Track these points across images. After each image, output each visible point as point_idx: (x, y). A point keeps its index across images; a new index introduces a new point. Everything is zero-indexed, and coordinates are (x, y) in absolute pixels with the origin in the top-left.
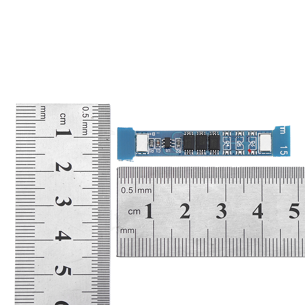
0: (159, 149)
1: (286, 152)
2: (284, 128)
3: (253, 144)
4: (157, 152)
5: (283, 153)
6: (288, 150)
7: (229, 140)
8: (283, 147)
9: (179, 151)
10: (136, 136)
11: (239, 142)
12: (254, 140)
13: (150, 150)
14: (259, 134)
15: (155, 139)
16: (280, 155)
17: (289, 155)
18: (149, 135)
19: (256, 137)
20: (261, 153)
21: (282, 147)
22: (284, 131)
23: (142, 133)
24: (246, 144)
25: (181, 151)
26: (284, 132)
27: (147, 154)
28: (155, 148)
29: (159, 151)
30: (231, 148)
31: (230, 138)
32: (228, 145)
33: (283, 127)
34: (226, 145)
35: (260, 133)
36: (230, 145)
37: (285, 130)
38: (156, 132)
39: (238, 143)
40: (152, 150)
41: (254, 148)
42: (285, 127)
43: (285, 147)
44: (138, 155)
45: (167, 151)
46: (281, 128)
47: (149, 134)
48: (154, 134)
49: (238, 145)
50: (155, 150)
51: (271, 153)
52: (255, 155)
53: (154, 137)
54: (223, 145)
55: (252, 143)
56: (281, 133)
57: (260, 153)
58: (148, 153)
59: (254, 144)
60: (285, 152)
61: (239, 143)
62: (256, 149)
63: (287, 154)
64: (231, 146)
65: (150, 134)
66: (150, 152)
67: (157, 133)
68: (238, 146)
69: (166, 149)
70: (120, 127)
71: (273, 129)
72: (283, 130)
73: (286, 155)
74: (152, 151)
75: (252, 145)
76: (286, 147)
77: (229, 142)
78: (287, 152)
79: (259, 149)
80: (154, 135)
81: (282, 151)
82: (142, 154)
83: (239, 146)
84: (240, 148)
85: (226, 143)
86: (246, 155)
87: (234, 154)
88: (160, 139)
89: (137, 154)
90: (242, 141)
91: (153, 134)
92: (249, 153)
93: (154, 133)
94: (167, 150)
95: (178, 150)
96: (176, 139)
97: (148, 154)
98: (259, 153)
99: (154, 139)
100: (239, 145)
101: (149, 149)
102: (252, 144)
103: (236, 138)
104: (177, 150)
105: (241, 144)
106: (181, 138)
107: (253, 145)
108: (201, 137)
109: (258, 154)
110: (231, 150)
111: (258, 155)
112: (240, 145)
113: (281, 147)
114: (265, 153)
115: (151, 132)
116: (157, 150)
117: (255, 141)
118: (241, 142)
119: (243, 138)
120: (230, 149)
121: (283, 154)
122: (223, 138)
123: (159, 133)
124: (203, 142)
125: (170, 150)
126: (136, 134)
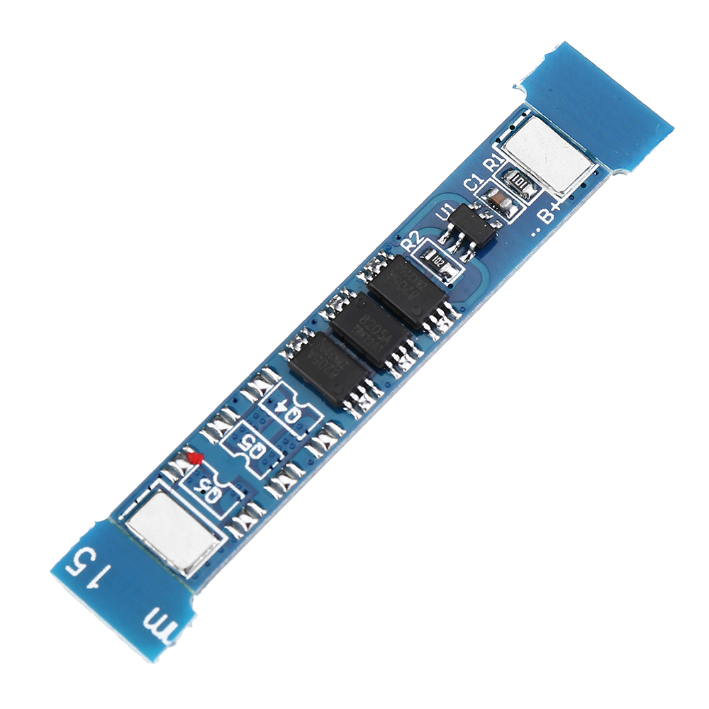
0: (476, 190)
1: (75, 568)
2: (163, 636)
3: (206, 489)
4: (474, 176)
5: (85, 558)
6: (77, 585)
7: (299, 427)
8: (102, 574)
9: (411, 245)
10: (590, 156)
11: (256, 453)
12: (218, 507)
13: (502, 161)
14: (225, 538)
15: (525, 208)
16: (84, 542)
17: (60, 571)
18: (555, 202)
19: (221, 518)
20: (152, 487)
21: (105, 571)
22: (153, 628)
23: (583, 185)
24: (231, 469)
25: (407, 248)
26: (153, 621)
27: (498, 140)
28: (494, 180)
29: (471, 184)
30: (264, 408)
31: (300, 438)
32: (286, 409)
33: (172, 637)
34: (289, 405)
35: (222, 544)
36: (275, 417)
37: (154, 632)
38: (547, 230)
39: (260, 446)
40: (494, 165)
41: (192, 482)
42: (165, 642)
43: (97, 579)
44: (521, 111)
45: (446, 205)
46: (173, 626)
47: (560, 201)
48: (543, 219)
49: (249, 441)
50: (485, 174)
51: (121, 518)
52: (165, 466)
53: (533, 210)
54: (296, 394)
55: (215, 490)
56: (156, 610)
57: (156, 483)
58: (499, 147)
59: (203, 492)
60: (82, 567)
61: (254, 446)
62: (181, 484)
63: (68, 568)
64: (270, 413)
65: (555, 207)
66: (494, 156)
67: (538, 230)
68: (248, 436)
70: (669, 138)
71: (200, 601)
72: (161, 629)
73: (68, 560)
74: (489, 164)
75: (209, 482)
76: (93, 585)
77: (290, 422)
78: (75, 574)
79: (173, 492)
80: (543, 214)
81: (93, 558)
82: (512, 127)
83: (244, 440)
84: (237, 437)
85: (294, 410)
86: (194, 439)
87: (234, 401)
88: (510, 223)
89: (527, 112)
90: (254, 464)
91: (548, 214)
92: (190, 451)
93: (548, 223)
94: (448, 209)
95: (414, 243)
96: (464, 269)
97: (496, 144)
98: (159, 481)
99: (529, 204)
100: (249, 445)
101: (508, 160)
102: (212, 485)
103: (280, 453)
104: (421, 242)
105: (247, 453)
106: (450, 285)
107: (203, 487)
108: (387, 340)
109: (161, 476)
110: (256, 402)
111: (157, 474)
112: (244, 445)
113: (108, 567)
114: (139, 500)
115: (560, 215)
116: (481, 181)
117: (215, 507)
118: (254, 457)
119: (260, 478)
120: (260, 404)
121: (78, 555)
122: (322, 416)
123: (533, 235)
124: (365, 329)
125: (444, 219)
126: (597, 166)
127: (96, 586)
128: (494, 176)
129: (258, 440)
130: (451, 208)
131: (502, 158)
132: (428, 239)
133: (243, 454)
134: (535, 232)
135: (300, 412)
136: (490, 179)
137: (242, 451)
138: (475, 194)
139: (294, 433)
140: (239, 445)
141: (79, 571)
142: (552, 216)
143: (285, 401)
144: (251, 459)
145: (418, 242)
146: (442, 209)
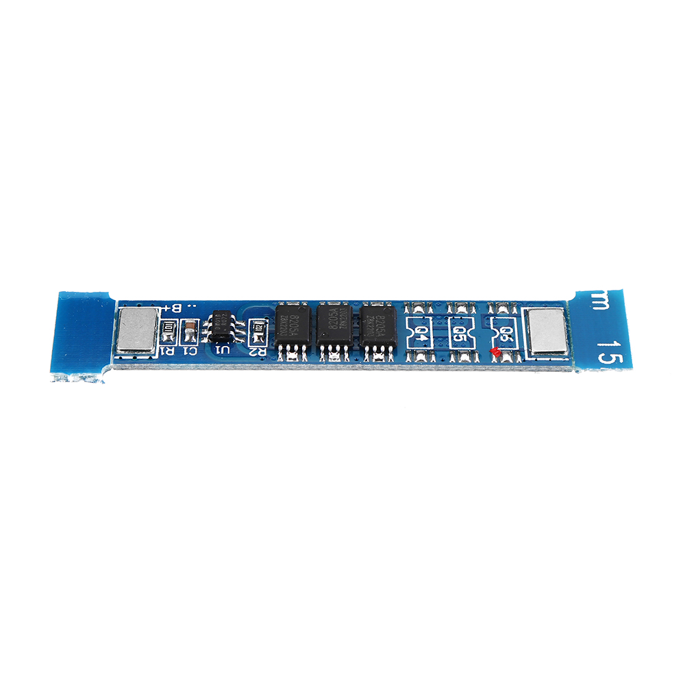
0: (194, 347)
1: (617, 358)
2: (605, 296)
3: (507, 336)
4: (185, 353)
5: (607, 358)
6: (625, 350)
7: (426, 323)
8: (606, 345)
9: (261, 351)
10: (118, 316)
11: (461, 330)
12: (511, 324)
13: (162, 349)
14: (523, 309)
15: (181, 320)
16: (600, 366)
17: (627, 364)
18: (163, 310)
19: (515, 318)
20: (534, 359)
21: (603, 345)
22: (605, 303)
23: (139, 306)
24: (482, 334)
25: (265, 351)
26: (605, 306)
28: (178, 343)
29: (193, 351)
30: (432, 345)
31: (431, 318)
32: (421, 336)
33: (602, 292)
34: (417, 336)
35: (527, 308)
36: (432, 337)
37: (607, 300)
38: (184, 303)
39: (456, 332)
40: (169, 350)
41: (511, 344)
42: (606, 293)
43: (611, 345)
44: (121, 363)
45: (218, 352)
46: (594, 296)
47: (160, 308)
48: (180, 308)
49: (458, 338)
50: (179, 349)
52: (515, 364)
53: (179, 316)
54: (408, 338)
55: (502, 332)
56: (595, 308)
57: (530, 359)
58: (154, 355)
59: (510, 336)
60: (613, 356)
61: (458, 333)
62: (517, 348)
63: (621, 361)
64: (432, 340)
65: (166, 308)
66: (163, 354)
67: (189, 306)
68: (455, 340)
69: (218, 347)
70: (68, 290)
71: (568, 296)
72: (603, 300)
73: (617, 365)
74: (170, 352)
75: (502, 338)
76: (616, 344)
77: (427, 329)
78: (621, 357)
79: (526, 348)
80: (177, 310)
81: (603, 355)
82: (135, 357)
83: (461, 339)
84: (463, 344)
85: (418, 332)
88: (199, 320)
89: (118, 357)
90: (469, 326)
91: (174, 308)
92: (495, 358)
93: (180, 305)
94: (220, 350)
95: (258, 350)
96: (250, 320)
97: (153, 357)
98: (527, 358)
99: (177, 320)
100: (461, 336)
101: (158, 346)
102: (501, 335)
103: (449, 321)
105: (466, 333)
106: (266, 318)
107: (507, 338)
109: (524, 361)
110: (433, 351)
111: (525, 363)
112: (463, 337)
113: (598, 345)
114: (548, 358)
115: (170, 303)
116: (185, 349)
117: (512, 326)
118: (465, 330)
119: (473, 319)
120: (432, 348)
121: (609, 363)
122: (407, 318)
123: (195, 306)
124: (339, 323)
125: (229, 348)
126: (120, 308)
127: (615, 342)
128: (176, 345)
129: (453, 334)
130: (218, 350)
131: (160, 349)
132: (249, 346)
133: (469, 335)
134: (192, 306)
135: (416, 329)
136: (180, 345)
137: (468, 337)
138: (197, 345)
139: (431, 322)
140: (465, 340)
141: (617, 355)
142: (173, 306)
143: (417, 339)
144: (467, 330)
145: (255, 349)
146: (222, 353)
